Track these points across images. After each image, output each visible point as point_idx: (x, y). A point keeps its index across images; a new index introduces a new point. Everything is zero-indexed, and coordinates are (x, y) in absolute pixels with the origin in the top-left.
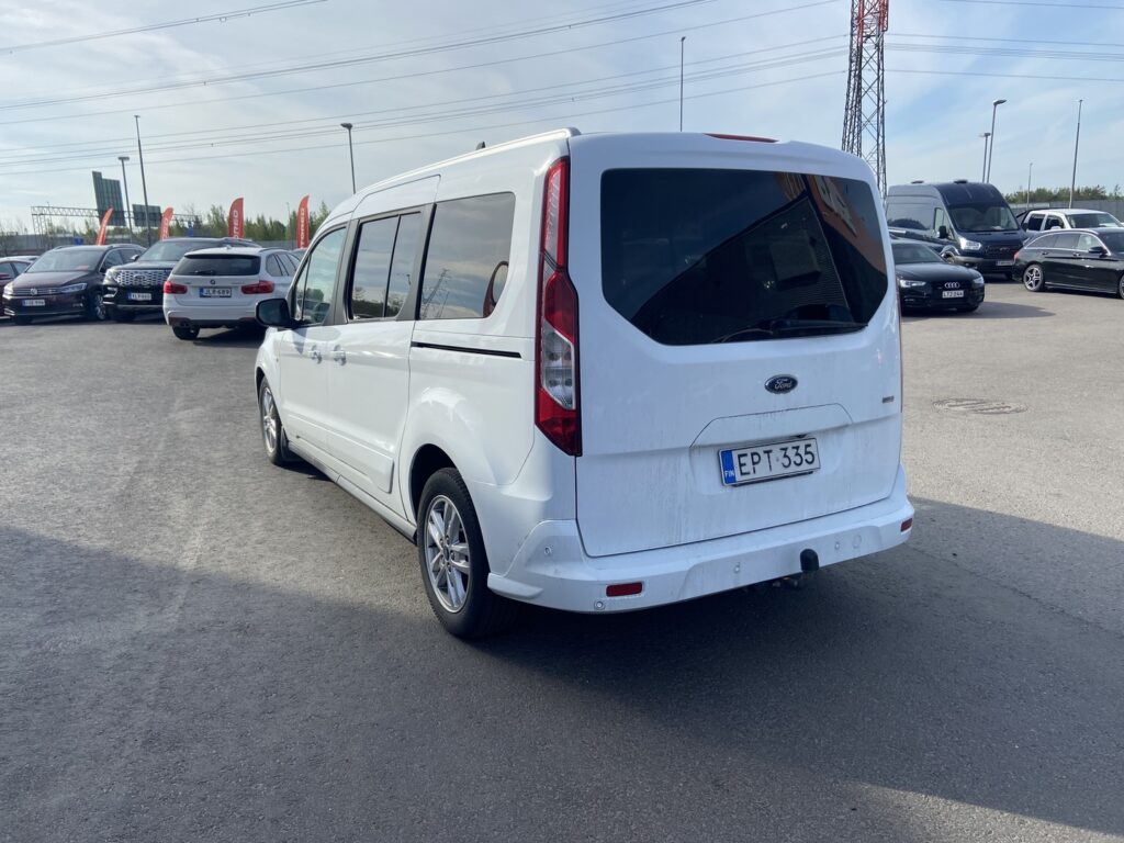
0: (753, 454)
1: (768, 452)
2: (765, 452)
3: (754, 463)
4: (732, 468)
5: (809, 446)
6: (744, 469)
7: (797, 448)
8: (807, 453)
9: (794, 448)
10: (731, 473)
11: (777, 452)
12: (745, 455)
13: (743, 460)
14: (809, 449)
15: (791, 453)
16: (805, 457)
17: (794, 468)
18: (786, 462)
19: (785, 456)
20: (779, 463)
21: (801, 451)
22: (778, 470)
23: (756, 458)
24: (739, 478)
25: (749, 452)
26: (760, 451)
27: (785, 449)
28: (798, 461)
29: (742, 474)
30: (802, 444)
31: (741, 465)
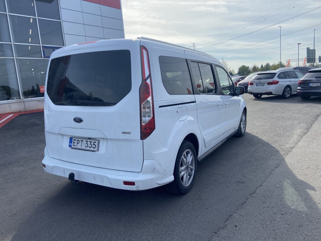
0: (78, 140)
1: (82, 141)
2: (81, 141)
3: (77, 143)
4: (72, 143)
5: (95, 142)
6: (74, 144)
7: (91, 142)
8: (94, 144)
9: (90, 142)
10: (71, 144)
11: (84, 142)
12: (76, 140)
13: (75, 141)
14: (95, 143)
15: (89, 143)
16: (93, 146)
17: (88, 148)
18: (87, 146)
19: (87, 144)
20: (84, 145)
21: (92, 143)
22: (84, 147)
23: (78, 142)
24: (73, 146)
25: (77, 139)
26: (80, 140)
27: (87, 141)
28: (90, 146)
29: (74, 145)
30: (93, 141)
31: (74, 143)
